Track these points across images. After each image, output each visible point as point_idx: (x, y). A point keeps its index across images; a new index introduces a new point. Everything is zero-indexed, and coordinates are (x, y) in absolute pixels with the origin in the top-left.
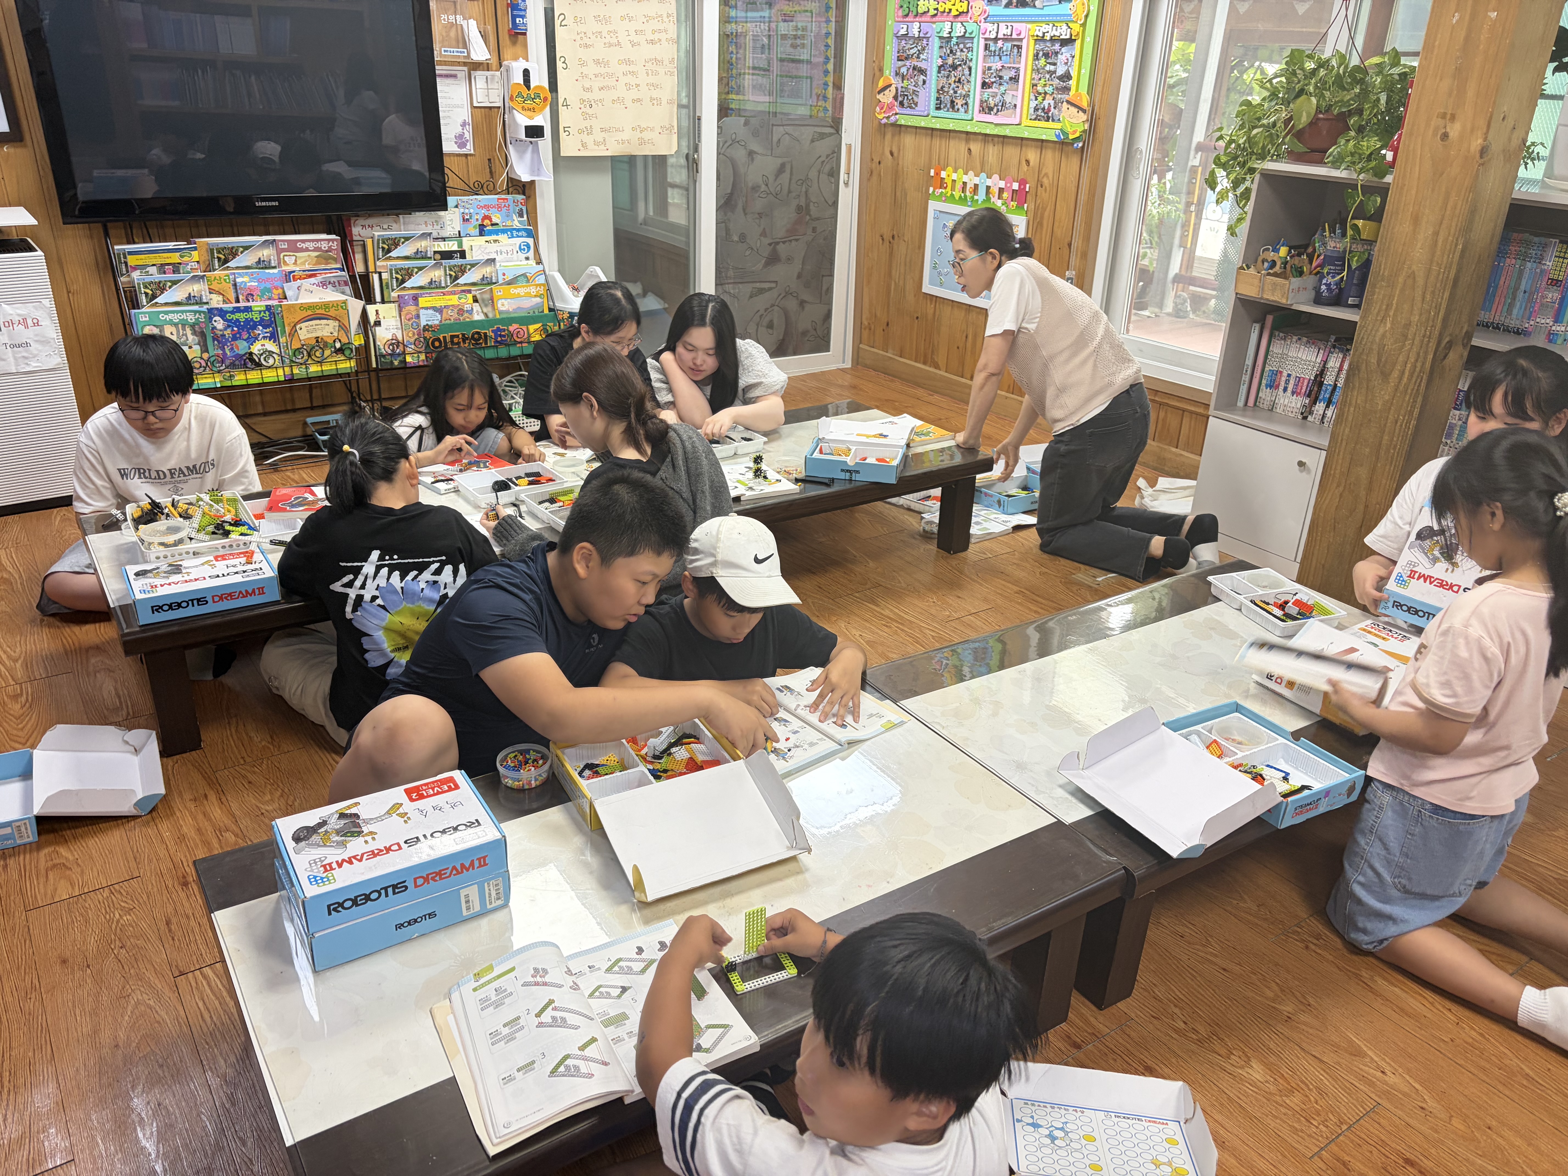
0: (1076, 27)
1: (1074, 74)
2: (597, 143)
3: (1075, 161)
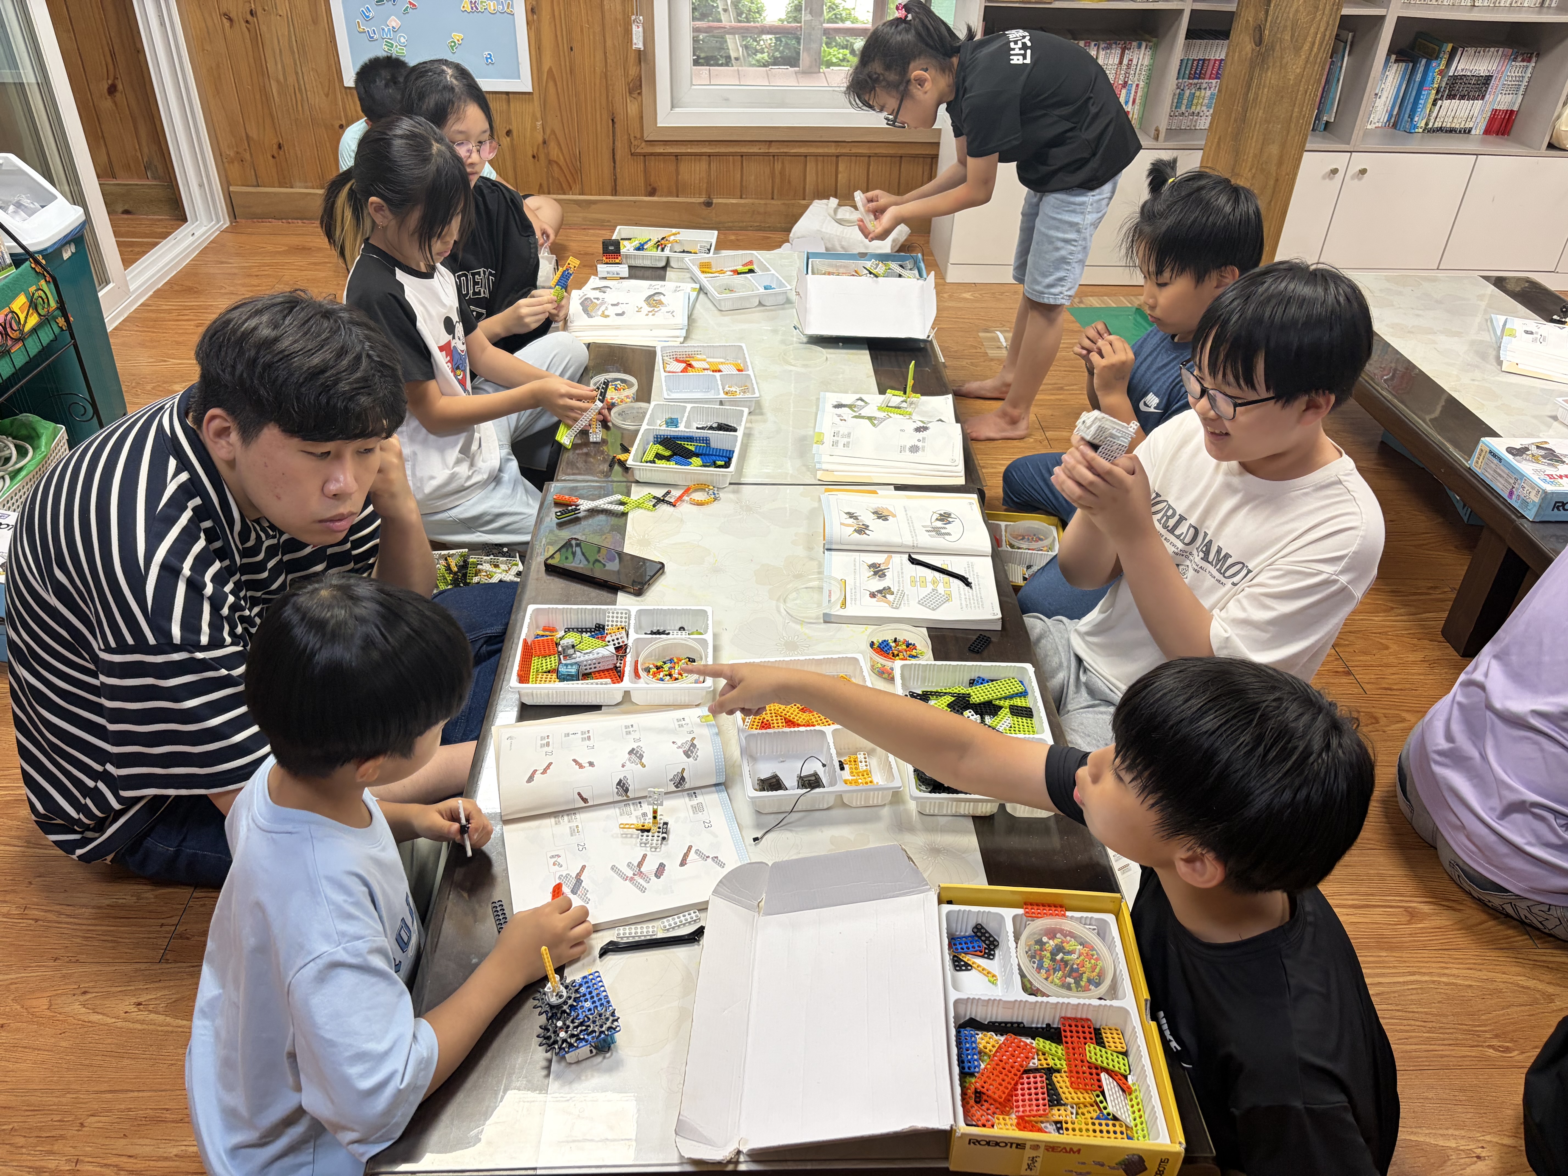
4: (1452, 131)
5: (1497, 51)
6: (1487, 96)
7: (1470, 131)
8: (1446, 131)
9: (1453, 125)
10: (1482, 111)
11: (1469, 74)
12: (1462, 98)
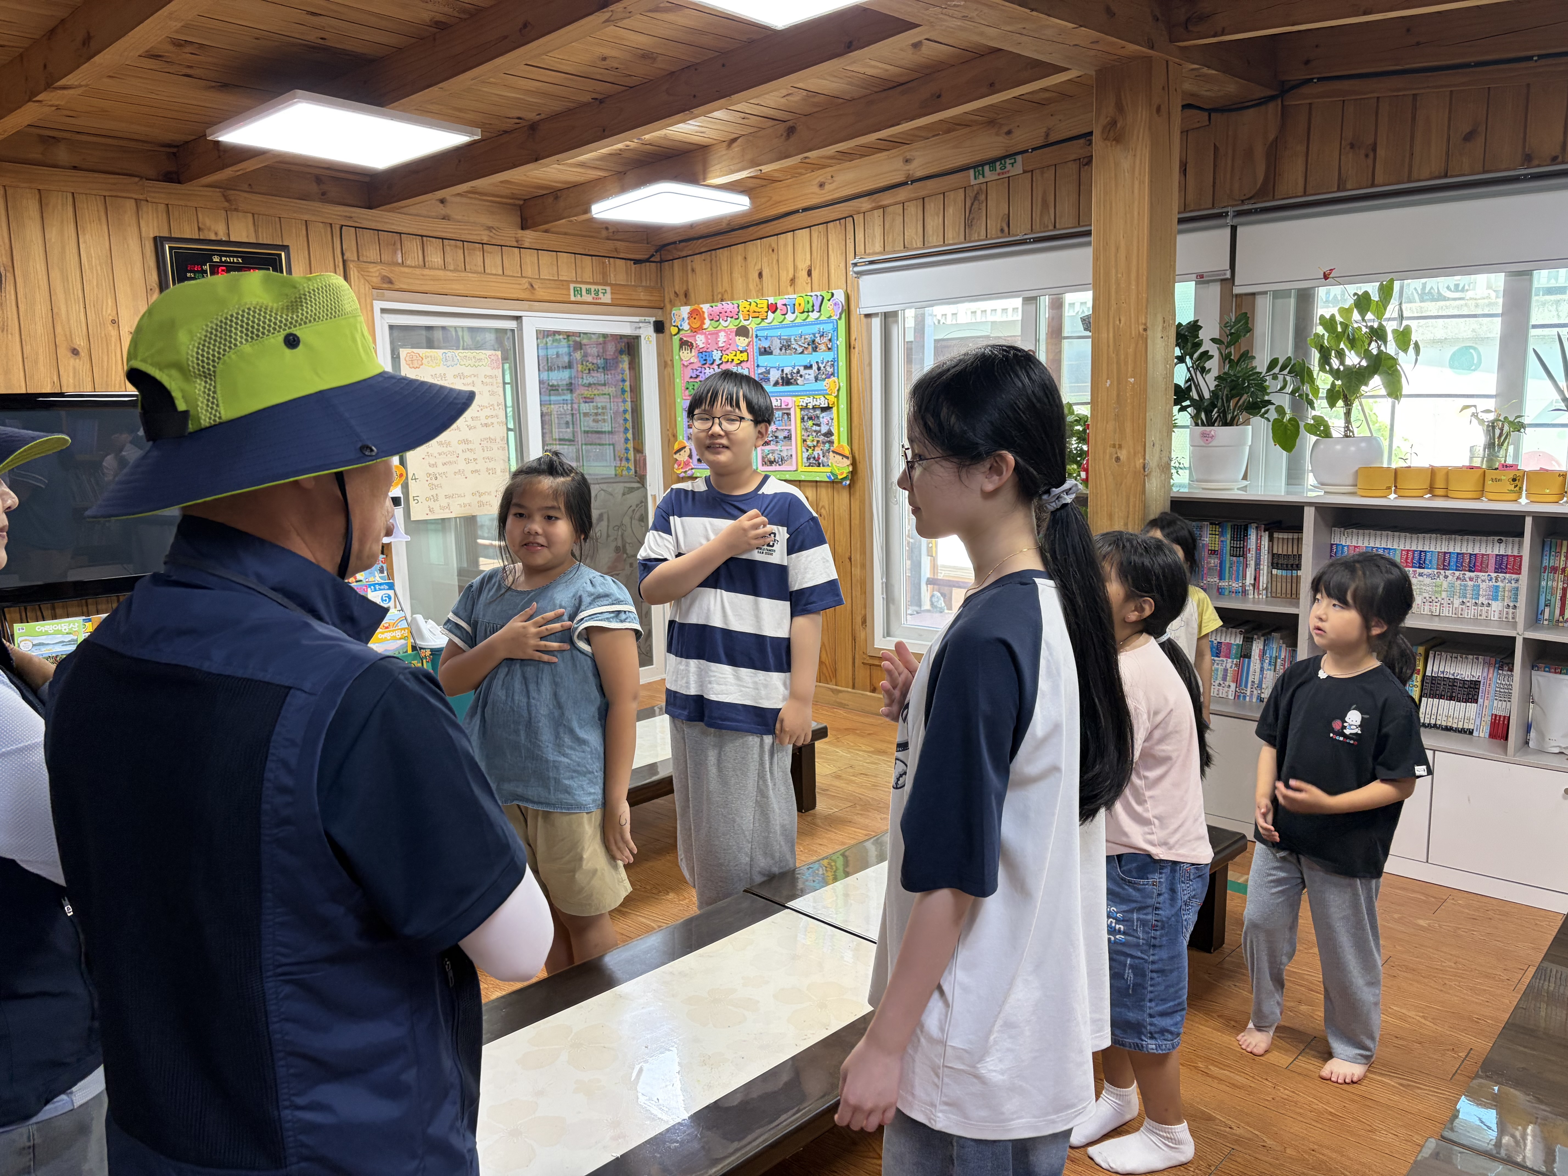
0: (832, 399)
1: (835, 431)
2: (442, 508)
3: (845, 495)
4: (1448, 729)
5: (1477, 659)
6: (1480, 700)
7: (1471, 732)
8: (1442, 729)
9: (1449, 724)
10: (1480, 715)
11: (1451, 676)
12: (1451, 698)
